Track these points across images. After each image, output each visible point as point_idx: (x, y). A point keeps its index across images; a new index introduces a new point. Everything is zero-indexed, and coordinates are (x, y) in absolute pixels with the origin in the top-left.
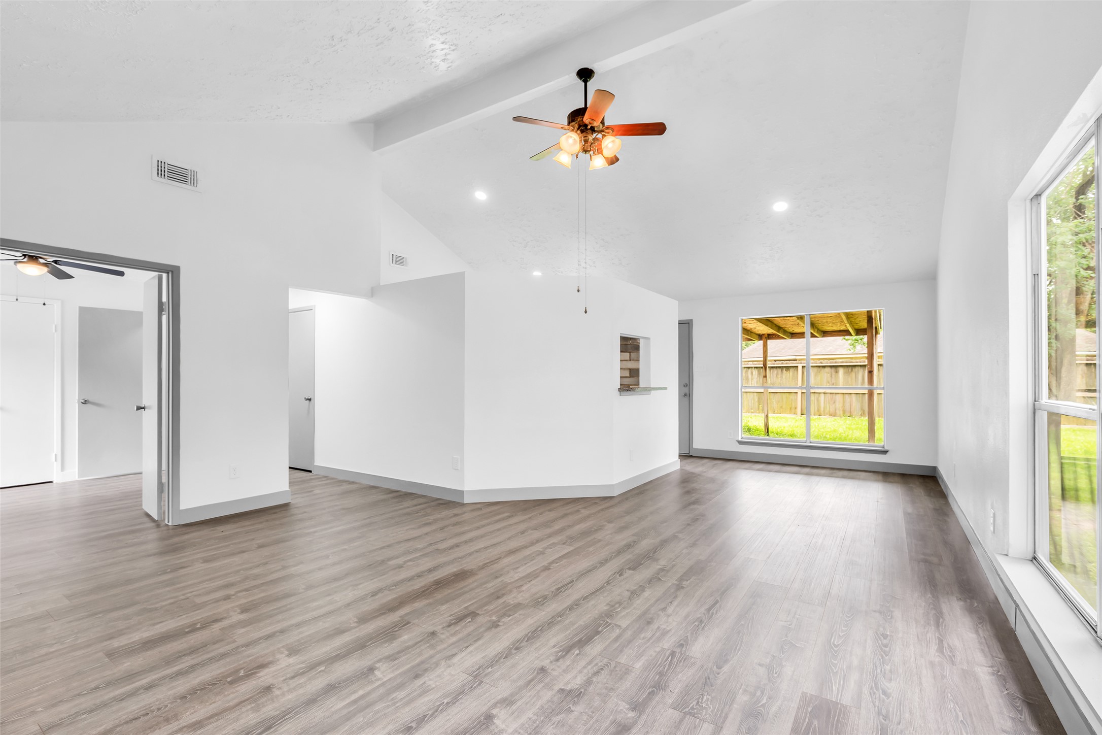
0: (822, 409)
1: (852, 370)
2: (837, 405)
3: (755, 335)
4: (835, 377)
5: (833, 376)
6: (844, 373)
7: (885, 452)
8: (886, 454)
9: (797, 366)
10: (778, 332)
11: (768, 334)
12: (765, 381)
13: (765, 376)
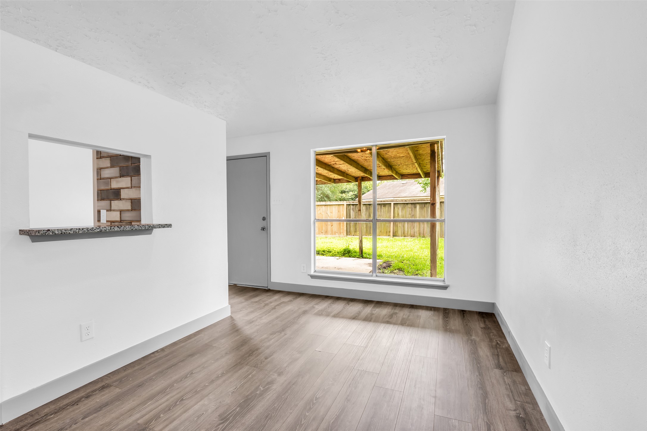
0: (406, 232)
1: (424, 206)
2: (415, 230)
3: (351, 177)
4: (414, 210)
5: (413, 210)
6: (420, 208)
7: (445, 288)
8: (446, 289)
9: (391, 203)
10: (370, 176)
11: (362, 177)
12: (360, 214)
13: (360, 210)
